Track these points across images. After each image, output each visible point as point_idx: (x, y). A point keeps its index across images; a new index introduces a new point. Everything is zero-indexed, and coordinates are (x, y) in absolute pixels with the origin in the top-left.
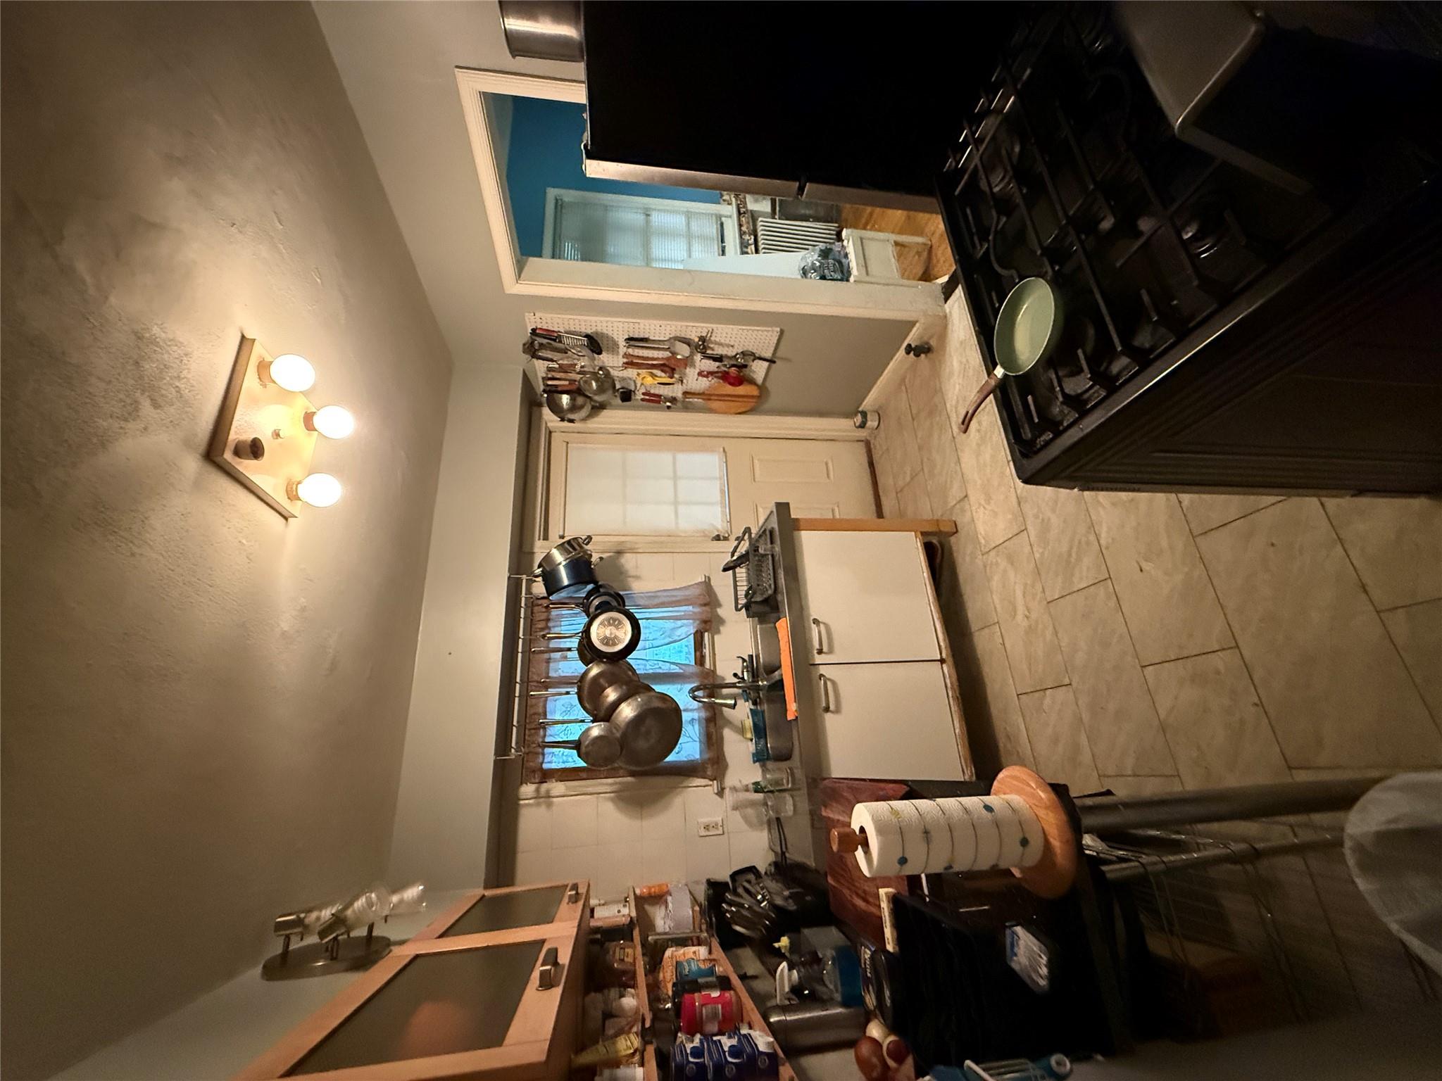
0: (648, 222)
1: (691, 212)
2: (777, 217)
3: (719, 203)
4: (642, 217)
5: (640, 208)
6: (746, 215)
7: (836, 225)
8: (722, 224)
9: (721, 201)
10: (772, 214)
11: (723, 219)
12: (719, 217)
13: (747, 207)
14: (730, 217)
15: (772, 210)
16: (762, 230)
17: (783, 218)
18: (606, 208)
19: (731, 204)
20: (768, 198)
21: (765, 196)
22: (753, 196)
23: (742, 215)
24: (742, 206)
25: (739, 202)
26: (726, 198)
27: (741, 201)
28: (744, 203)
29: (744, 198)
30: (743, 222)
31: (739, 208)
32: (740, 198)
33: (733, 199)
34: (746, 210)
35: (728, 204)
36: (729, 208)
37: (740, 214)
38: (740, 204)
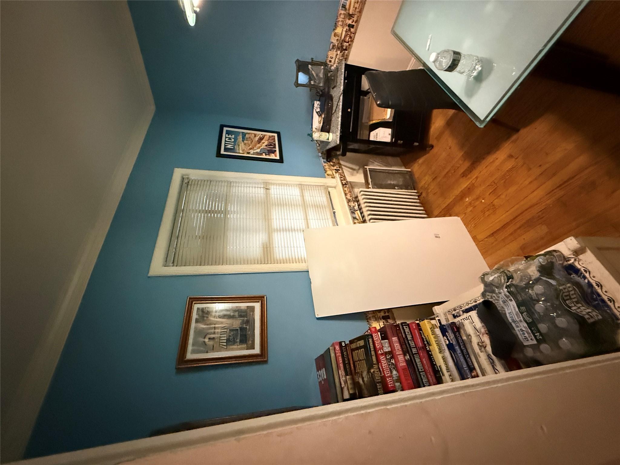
0: (267, 195)
1: (304, 185)
2: (370, 186)
3: (325, 177)
4: (262, 191)
5: (261, 183)
6: (347, 186)
7: (416, 191)
8: (329, 193)
9: (326, 175)
10: (366, 184)
11: (330, 189)
12: (326, 188)
13: (347, 180)
14: (335, 187)
15: (365, 181)
16: (364, 199)
17: (375, 187)
18: (229, 183)
19: (334, 177)
20: (361, 171)
21: (359, 169)
22: (351, 170)
23: (345, 186)
24: (344, 179)
25: (340, 176)
26: (329, 172)
27: (342, 175)
28: (345, 177)
29: (343, 173)
30: (347, 191)
31: (341, 180)
32: (340, 173)
33: (336, 173)
34: (347, 182)
35: (332, 177)
36: (333, 180)
37: (343, 185)
38: (342, 178)
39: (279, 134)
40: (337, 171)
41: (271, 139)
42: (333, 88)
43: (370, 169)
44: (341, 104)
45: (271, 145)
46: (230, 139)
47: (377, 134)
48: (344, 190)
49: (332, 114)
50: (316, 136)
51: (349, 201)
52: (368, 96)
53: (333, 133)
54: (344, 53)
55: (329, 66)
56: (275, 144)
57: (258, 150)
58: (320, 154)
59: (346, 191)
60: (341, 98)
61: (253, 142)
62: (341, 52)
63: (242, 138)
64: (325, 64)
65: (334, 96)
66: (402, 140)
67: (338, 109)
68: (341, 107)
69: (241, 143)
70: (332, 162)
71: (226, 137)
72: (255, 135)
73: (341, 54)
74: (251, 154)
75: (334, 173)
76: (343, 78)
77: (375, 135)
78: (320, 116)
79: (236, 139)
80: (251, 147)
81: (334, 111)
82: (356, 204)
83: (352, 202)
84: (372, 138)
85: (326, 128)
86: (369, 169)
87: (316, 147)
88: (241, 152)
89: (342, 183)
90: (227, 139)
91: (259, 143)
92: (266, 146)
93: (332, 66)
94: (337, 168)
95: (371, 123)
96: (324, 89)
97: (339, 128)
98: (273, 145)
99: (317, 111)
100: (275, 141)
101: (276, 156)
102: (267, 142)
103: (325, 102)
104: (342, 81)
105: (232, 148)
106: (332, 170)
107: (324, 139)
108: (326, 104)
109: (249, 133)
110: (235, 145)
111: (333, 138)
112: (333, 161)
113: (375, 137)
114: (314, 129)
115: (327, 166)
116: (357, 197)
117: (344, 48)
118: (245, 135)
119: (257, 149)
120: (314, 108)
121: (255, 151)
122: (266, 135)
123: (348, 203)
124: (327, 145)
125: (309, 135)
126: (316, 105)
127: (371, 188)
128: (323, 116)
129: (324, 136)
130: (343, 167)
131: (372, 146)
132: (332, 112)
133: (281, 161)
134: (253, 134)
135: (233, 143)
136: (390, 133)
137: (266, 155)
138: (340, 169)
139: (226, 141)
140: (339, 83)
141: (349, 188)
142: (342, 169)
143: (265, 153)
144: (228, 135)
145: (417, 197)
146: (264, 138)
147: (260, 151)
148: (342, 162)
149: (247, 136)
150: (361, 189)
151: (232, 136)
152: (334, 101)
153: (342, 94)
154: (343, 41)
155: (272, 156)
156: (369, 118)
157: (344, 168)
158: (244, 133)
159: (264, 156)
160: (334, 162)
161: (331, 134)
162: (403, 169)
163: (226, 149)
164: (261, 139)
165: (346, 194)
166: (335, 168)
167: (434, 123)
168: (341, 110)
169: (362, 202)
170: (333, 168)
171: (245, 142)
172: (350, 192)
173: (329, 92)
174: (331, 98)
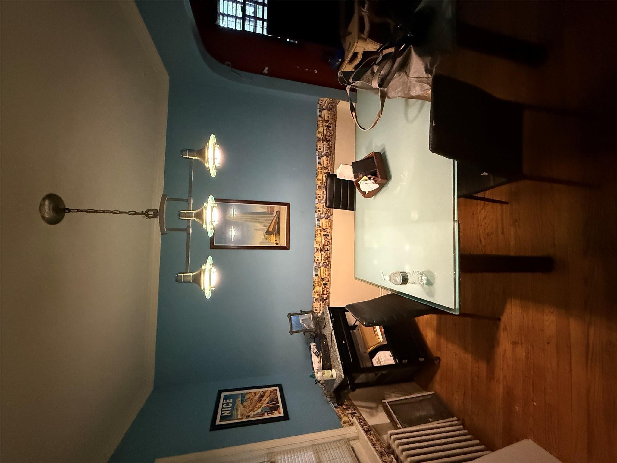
1: (319, 444)
2: (398, 426)
3: (342, 427)
6: (372, 432)
7: (455, 418)
8: (353, 448)
9: (342, 423)
10: (393, 424)
11: (352, 443)
12: (347, 441)
13: (368, 424)
14: (357, 438)
15: (390, 420)
16: (399, 445)
17: (405, 425)
19: (352, 424)
20: (381, 408)
21: (377, 407)
22: (368, 410)
23: (369, 432)
24: (365, 423)
25: (358, 420)
26: (345, 419)
27: (361, 419)
28: (364, 420)
29: (361, 415)
30: (374, 440)
31: (362, 426)
32: (358, 417)
33: (353, 418)
34: (369, 426)
35: (350, 425)
36: (353, 428)
37: (366, 432)
38: (361, 422)
39: (280, 386)
40: (353, 415)
41: (272, 394)
42: (324, 329)
43: (390, 403)
44: (334, 338)
45: (273, 401)
46: (227, 404)
47: (378, 358)
48: (369, 439)
49: (329, 350)
50: (319, 375)
51: (381, 455)
52: (357, 329)
53: (335, 368)
54: (326, 302)
55: (316, 314)
56: (277, 399)
57: (259, 411)
58: (329, 399)
59: (372, 439)
60: (333, 333)
61: (254, 401)
62: (323, 302)
63: (241, 401)
64: (312, 312)
65: (327, 334)
66: (406, 359)
67: (333, 344)
68: (335, 342)
69: (240, 407)
70: (344, 405)
71: (223, 404)
72: (255, 394)
73: (323, 303)
74: (252, 417)
75: (351, 419)
76: (330, 318)
77: (378, 361)
78: (318, 356)
79: (234, 403)
80: (250, 408)
81: (330, 348)
82: (392, 456)
83: (387, 456)
84: (375, 364)
85: (327, 365)
86: (387, 402)
87: (322, 391)
88: (239, 417)
89: (364, 429)
90: (224, 406)
91: (259, 402)
92: (268, 403)
93: (318, 313)
94: (352, 411)
95: (369, 350)
96: (316, 331)
97: (340, 362)
98: (275, 400)
99: (314, 352)
100: (277, 395)
101: (280, 413)
102: (268, 398)
103: (320, 341)
104: (330, 320)
105: (230, 414)
106: (346, 415)
107: (327, 377)
108: (321, 343)
109: (248, 393)
110: (233, 410)
111: (336, 374)
112: (345, 403)
113: (379, 363)
114: (316, 371)
115: (339, 411)
116: (389, 447)
117: (325, 299)
118: (244, 397)
119: (258, 409)
120: (311, 350)
121: (255, 413)
122: (267, 391)
123: (382, 458)
124: (333, 384)
125: (311, 376)
126: (312, 347)
127: (401, 427)
128: (321, 355)
129: (328, 374)
130: (358, 408)
131: (379, 373)
132: (328, 348)
133: (286, 417)
134: (253, 393)
135: (230, 409)
136: (391, 354)
137: (268, 414)
138: (356, 411)
139: (223, 408)
140: (328, 323)
141: (375, 434)
142: (358, 410)
143: (267, 412)
144: (226, 401)
145: (462, 427)
146: (265, 395)
147: (262, 411)
148: (355, 403)
149: (247, 396)
150: (389, 432)
151: (230, 400)
152: (327, 338)
153: (333, 330)
154: (322, 294)
155: (276, 414)
156: (366, 347)
157: (361, 410)
158: (243, 394)
159: (266, 416)
160: (347, 405)
161: (333, 370)
162: (425, 394)
163: (223, 418)
164: (262, 396)
165: (374, 445)
166: (350, 412)
167: (426, 336)
168: (336, 343)
169: (398, 451)
170: (347, 412)
171: (245, 404)
172: (378, 440)
173: (321, 332)
174: (324, 337)
